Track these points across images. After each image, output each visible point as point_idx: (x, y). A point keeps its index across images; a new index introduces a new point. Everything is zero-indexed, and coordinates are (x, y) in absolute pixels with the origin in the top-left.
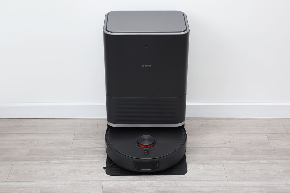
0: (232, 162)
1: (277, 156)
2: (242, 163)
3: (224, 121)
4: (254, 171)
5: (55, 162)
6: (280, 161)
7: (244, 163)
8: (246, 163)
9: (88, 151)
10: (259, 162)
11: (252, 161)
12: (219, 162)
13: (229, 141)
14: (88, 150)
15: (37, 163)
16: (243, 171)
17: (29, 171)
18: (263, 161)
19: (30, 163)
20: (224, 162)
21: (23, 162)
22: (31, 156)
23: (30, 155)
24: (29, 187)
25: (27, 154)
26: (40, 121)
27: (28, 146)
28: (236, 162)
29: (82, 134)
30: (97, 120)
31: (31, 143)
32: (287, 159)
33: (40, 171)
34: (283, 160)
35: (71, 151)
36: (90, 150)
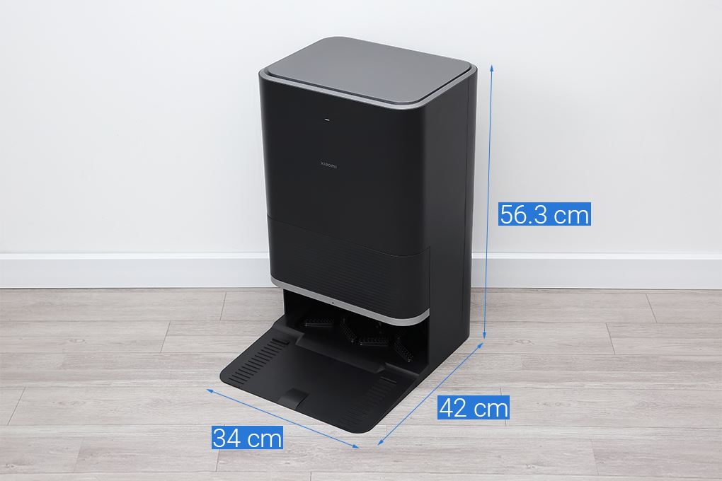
0: (521, 385)
1: (625, 372)
2: (544, 387)
3: (513, 295)
4: (570, 405)
5: (121, 383)
6: (632, 383)
7: (547, 387)
8: (553, 387)
9: (197, 359)
10: (583, 386)
11: (567, 384)
12: (490, 386)
13: (519, 339)
14: (196, 357)
15: (79, 386)
16: (545, 404)
17: (60, 403)
18: (592, 384)
19: (65, 384)
20: (503, 384)
21: (49, 384)
22: (68, 370)
23: (65, 369)
24: (57, 438)
25: (59, 366)
26: (95, 295)
27: (64, 349)
28: (530, 385)
29: (187, 323)
30: (223, 291)
31: (71, 341)
32: (648, 380)
33: (85, 403)
34: (639, 381)
35: (159, 359)
36: (201, 357)
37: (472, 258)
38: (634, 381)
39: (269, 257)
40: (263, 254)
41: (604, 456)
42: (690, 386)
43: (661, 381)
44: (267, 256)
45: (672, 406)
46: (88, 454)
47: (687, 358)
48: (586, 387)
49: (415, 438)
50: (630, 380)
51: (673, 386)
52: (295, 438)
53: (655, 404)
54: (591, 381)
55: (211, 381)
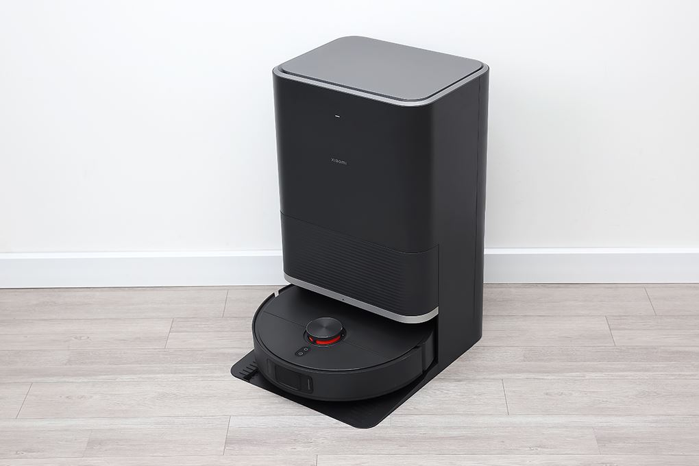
0: (523, 376)
1: (625, 362)
2: (546, 378)
3: (513, 290)
4: (571, 394)
5: (125, 377)
6: (632, 373)
7: (548, 378)
8: (554, 377)
9: (201, 354)
10: (584, 377)
11: (568, 374)
12: (492, 377)
14: (201, 352)
15: (85, 381)
16: (547, 394)
17: (68, 397)
18: (593, 375)
19: (71, 380)
20: (505, 376)
21: (55, 379)
22: (73, 366)
23: (70, 365)
24: (66, 430)
25: (65, 362)
26: (98, 294)
27: (69, 347)
28: (532, 376)
29: (190, 320)
30: (225, 289)
31: (75, 338)
32: (647, 370)
33: (91, 397)
34: (639, 371)
35: (163, 354)
36: (205, 352)
37: (485, 253)
38: (635, 371)
39: (282, 255)
40: (277, 251)
41: (605, 440)
42: (690, 375)
43: (661, 371)
44: (280, 253)
45: (672, 395)
46: (95, 444)
47: (687, 349)
48: (587, 377)
49: (419, 427)
50: (629, 371)
51: (672, 375)
52: (299, 429)
53: (655, 392)
54: (592, 372)
55: (216, 375)
